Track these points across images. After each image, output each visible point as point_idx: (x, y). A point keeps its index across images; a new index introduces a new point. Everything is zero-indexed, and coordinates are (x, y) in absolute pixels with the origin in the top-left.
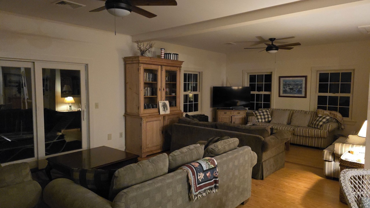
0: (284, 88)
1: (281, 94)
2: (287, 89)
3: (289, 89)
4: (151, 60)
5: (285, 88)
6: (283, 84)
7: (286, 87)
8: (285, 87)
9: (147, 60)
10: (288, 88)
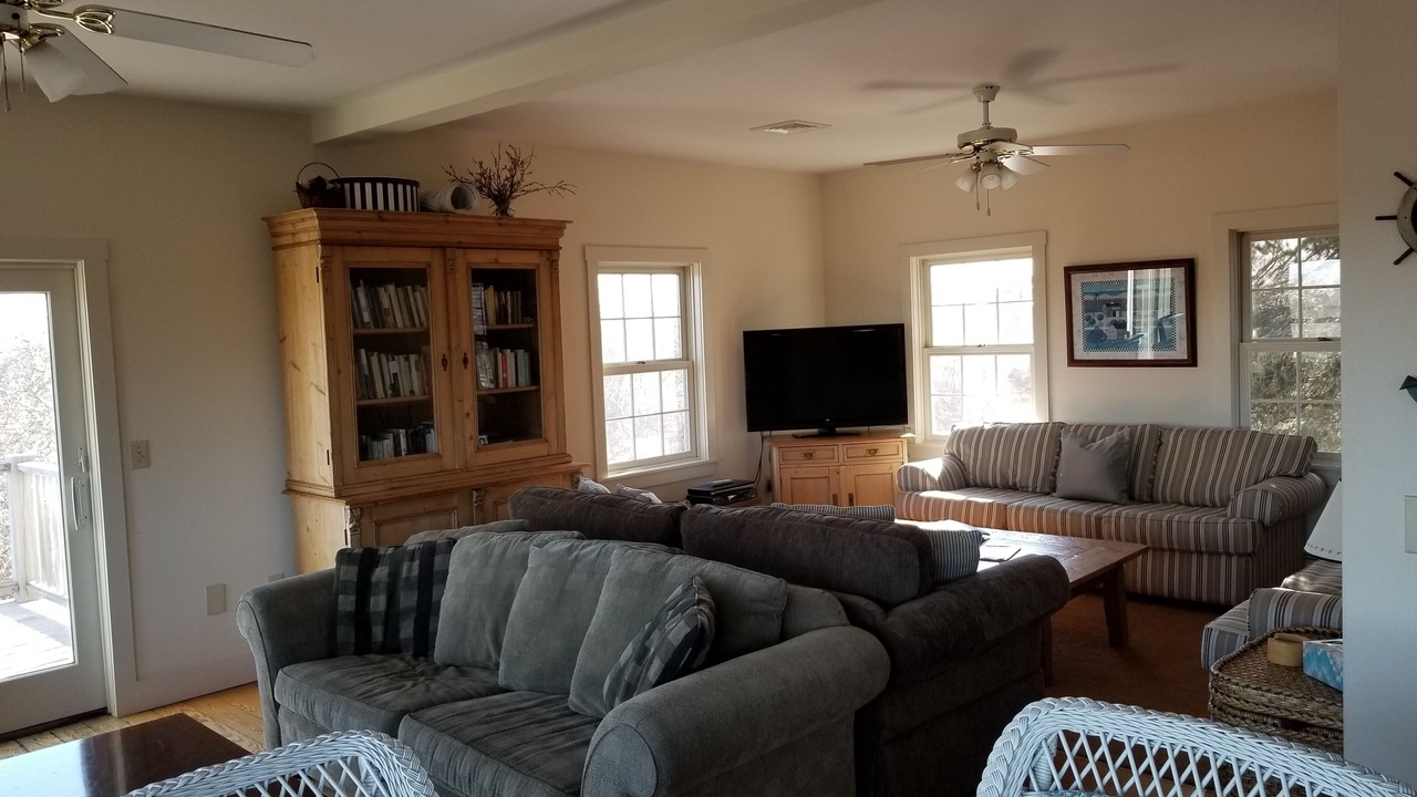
0: (1089, 320)
1: (1080, 354)
2: (1104, 328)
3: (1113, 328)
4: (380, 224)
5: (1094, 322)
6: (1086, 303)
7: (1101, 318)
8: (1095, 316)
9: (361, 225)
10: (1107, 320)
